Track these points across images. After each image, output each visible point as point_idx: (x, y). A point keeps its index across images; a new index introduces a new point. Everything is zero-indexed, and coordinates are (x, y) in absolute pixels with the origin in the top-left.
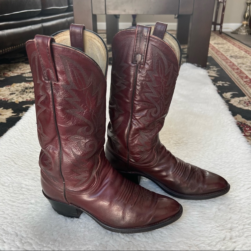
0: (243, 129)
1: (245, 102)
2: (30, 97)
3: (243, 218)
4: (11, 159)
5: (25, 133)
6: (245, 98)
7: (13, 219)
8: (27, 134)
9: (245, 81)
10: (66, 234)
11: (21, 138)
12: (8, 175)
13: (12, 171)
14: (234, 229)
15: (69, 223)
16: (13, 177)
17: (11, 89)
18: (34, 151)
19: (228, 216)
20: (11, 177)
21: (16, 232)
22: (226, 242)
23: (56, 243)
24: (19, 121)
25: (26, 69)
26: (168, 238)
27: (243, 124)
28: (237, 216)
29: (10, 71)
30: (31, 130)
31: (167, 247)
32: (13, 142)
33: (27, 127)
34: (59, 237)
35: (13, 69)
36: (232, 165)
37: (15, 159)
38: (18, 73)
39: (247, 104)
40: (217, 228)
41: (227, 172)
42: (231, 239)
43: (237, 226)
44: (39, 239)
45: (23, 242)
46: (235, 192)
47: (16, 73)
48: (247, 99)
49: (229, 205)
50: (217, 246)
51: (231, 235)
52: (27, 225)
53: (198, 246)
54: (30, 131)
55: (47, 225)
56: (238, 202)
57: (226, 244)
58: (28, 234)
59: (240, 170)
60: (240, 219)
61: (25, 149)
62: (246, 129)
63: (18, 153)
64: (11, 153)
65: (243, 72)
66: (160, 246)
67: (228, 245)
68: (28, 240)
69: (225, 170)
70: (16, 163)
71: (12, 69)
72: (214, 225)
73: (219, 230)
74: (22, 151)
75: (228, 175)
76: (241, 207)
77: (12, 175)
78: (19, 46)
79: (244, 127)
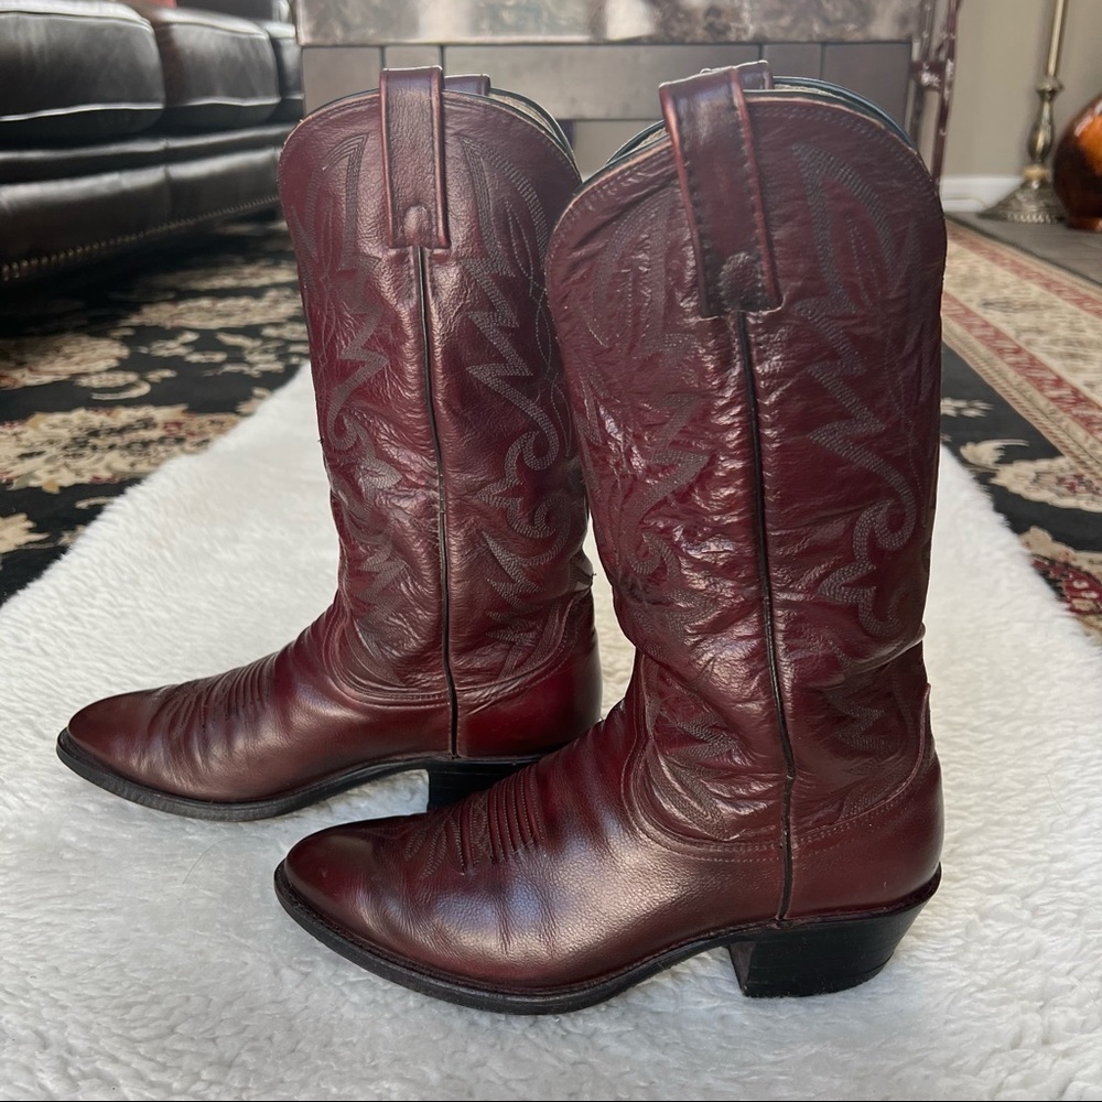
0: (1063, 585)
1: (1061, 481)
2: (108, 467)
3: (1095, 949)
4: (20, 717)
5: (83, 608)
6: (1061, 462)
7: (27, 973)
8: (94, 611)
9: (1053, 399)
10: (278, 1037)
11: (66, 628)
12: (6, 782)
13: (23, 767)
14: (1058, 999)
15: (290, 987)
16: (27, 791)
17: (23, 436)
18: (127, 681)
19: (1025, 943)
20: (21, 794)
21: (41, 1028)
22: (1027, 1055)
23: (229, 1077)
24: (58, 558)
25: (94, 356)
26: (756, 1042)
27: (1057, 565)
28: (1068, 939)
29: (21, 364)
30: (112, 596)
31: (751, 1083)
32: (30, 645)
33: (98, 582)
34: (246, 1047)
35: (38, 358)
36: (1027, 729)
37: (39, 715)
38: (56, 373)
39: (1072, 488)
40: (980, 995)
41: (1005, 756)
42: (1046, 1042)
43: (1069, 983)
44: (150, 1060)
45: (72, 1072)
46: (1048, 841)
47: (48, 373)
48: (1066, 467)
49: (1028, 896)
50: (983, 1073)
51: (1046, 1022)
52: (92, 998)
53: (896, 1077)
54: (112, 599)
55: (188, 999)
56: (1068, 883)
57: (1027, 1063)
58: (95, 1040)
59: (1065, 748)
60: (1081, 953)
61: (84, 675)
62: (1076, 584)
63: (53, 693)
64: (20, 693)
65: (1042, 364)
66: (725, 1080)
67: (1037, 1067)
68: (98, 1065)
69: (999, 748)
70: (46, 732)
71: (29, 358)
72: (964, 984)
73: (991, 1003)
74: (74, 683)
75: (1013, 770)
76: (1080, 902)
77: (25, 785)
78: (62, 256)
79: (1063, 579)
